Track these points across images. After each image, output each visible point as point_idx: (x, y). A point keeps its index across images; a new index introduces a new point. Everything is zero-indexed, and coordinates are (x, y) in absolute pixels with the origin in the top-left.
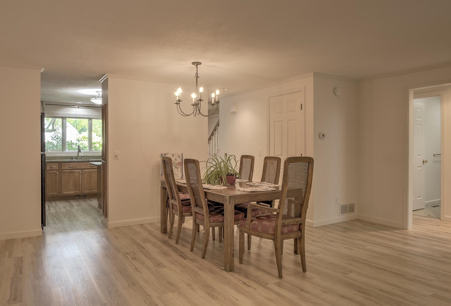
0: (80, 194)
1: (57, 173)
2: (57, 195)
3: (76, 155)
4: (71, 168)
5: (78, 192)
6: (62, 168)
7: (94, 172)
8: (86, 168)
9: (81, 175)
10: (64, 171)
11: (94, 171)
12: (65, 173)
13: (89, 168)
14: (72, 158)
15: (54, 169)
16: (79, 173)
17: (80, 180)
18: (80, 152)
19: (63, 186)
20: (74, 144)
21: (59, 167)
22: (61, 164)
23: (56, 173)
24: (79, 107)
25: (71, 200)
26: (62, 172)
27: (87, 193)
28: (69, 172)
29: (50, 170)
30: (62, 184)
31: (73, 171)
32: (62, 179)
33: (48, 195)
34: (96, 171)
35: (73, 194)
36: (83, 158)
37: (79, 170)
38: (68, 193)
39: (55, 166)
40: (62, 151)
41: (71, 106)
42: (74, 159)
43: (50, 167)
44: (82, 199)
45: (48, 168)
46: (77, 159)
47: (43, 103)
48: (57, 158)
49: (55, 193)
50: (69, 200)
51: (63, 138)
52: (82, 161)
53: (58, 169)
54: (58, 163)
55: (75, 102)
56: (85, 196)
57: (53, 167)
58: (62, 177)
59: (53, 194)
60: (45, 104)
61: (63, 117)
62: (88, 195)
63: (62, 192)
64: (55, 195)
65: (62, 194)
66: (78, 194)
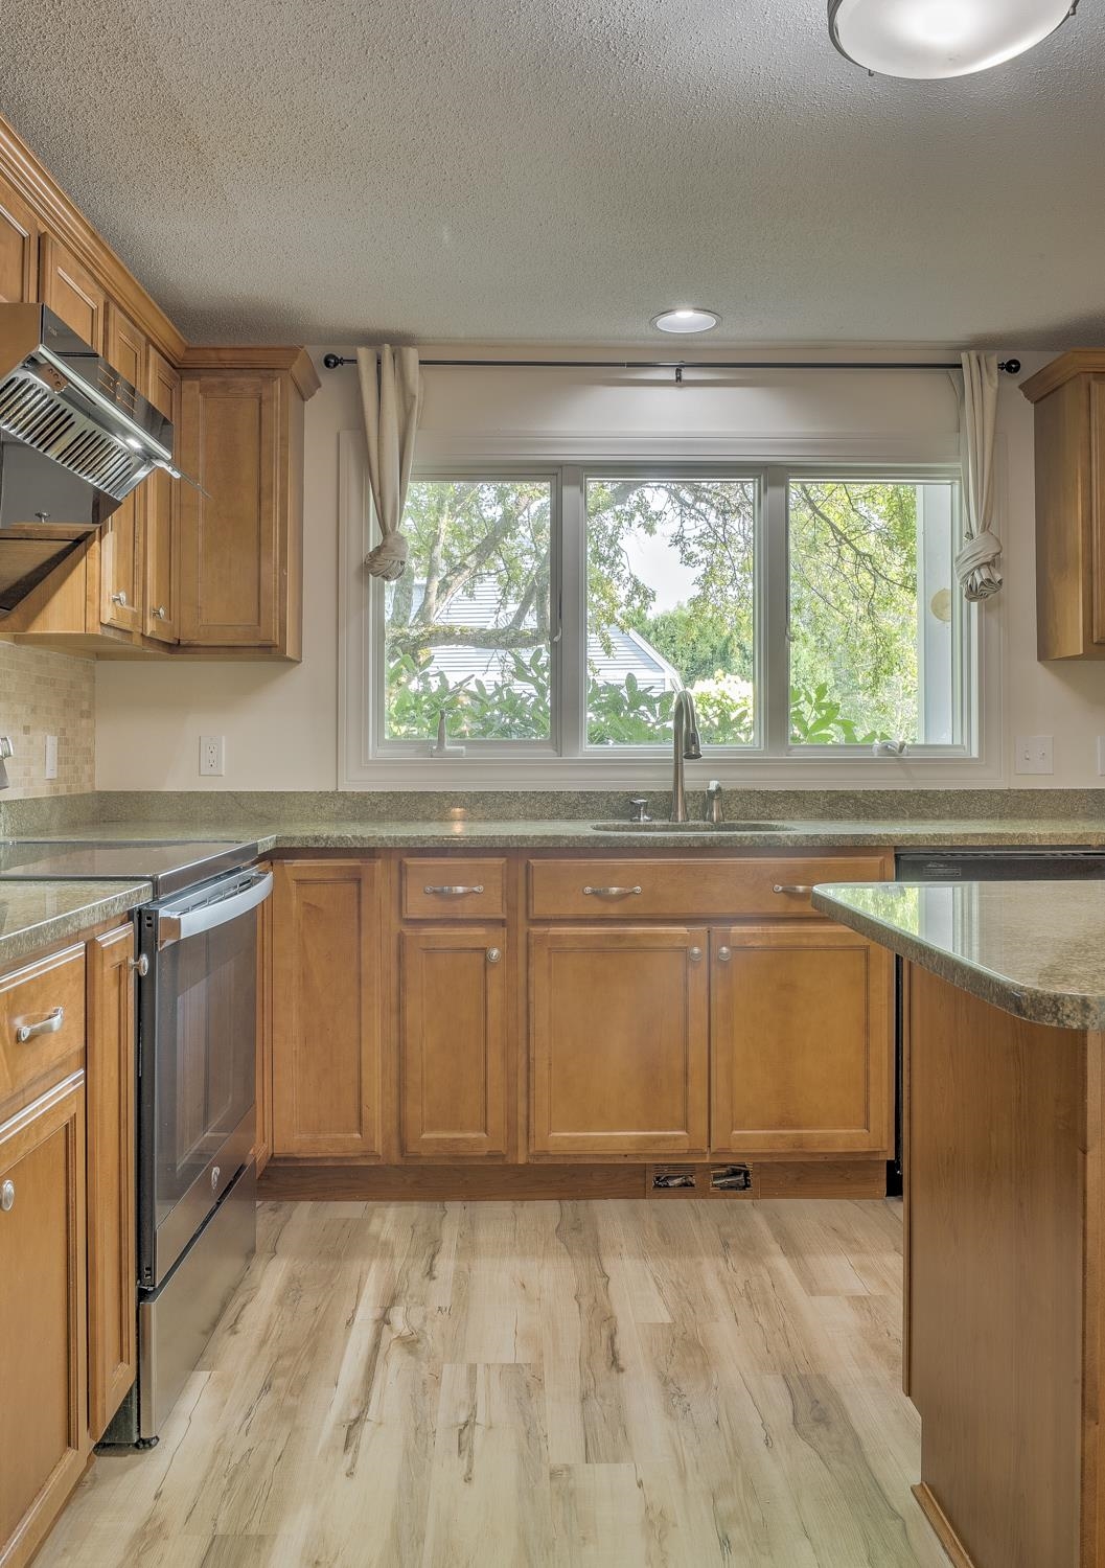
0: (691, 1153)
1: (495, 952)
2: (492, 1156)
3: (661, 782)
4: (614, 910)
5: (673, 1140)
6: (540, 908)
7: (817, 948)
8: (748, 908)
9: (698, 979)
10: (554, 930)
11: (822, 942)
12: (559, 948)
13: (777, 907)
14: (627, 806)
15: (467, 909)
16: (685, 952)
17: (698, 1029)
18: (689, 757)
19: (541, 1069)
20: (650, 702)
21: (511, 908)
22: (528, 865)
23: (485, 952)
24: (687, 375)
25: (611, 1202)
26: (532, 941)
27: (754, 1154)
28: (599, 948)
29: (434, 917)
30: (531, 1055)
31: (635, 937)
32: (532, 1009)
33: (412, 1148)
34: (838, 944)
35: (635, 1152)
36: (718, 812)
37: (682, 930)
38: (584, 1139)
39: (476, 889)
40: (548, 753)
41: (622, 365)
42: (639, 821)
43: (435, 892)
44: (710, 1201)
45: (419, 904)
46: (666, 822)
47: (404, 349)
48: (515, 807)
49: (473, 1139)
50: (599, 1206)
51: (556, 639)
52: (711, 839)
53: (505, 917)
54: (504, 859)
55: (652, 322)
56: (738, 1178)
57: (460, 889)
58: (531, 989)
59: (455, 1139)
60: (421, 362)
61: (560, 465)
62: (761, 1164)
63: (531, 1133)
64: (475, 1149)
65: (531, 1150)
66: (671, 1152)
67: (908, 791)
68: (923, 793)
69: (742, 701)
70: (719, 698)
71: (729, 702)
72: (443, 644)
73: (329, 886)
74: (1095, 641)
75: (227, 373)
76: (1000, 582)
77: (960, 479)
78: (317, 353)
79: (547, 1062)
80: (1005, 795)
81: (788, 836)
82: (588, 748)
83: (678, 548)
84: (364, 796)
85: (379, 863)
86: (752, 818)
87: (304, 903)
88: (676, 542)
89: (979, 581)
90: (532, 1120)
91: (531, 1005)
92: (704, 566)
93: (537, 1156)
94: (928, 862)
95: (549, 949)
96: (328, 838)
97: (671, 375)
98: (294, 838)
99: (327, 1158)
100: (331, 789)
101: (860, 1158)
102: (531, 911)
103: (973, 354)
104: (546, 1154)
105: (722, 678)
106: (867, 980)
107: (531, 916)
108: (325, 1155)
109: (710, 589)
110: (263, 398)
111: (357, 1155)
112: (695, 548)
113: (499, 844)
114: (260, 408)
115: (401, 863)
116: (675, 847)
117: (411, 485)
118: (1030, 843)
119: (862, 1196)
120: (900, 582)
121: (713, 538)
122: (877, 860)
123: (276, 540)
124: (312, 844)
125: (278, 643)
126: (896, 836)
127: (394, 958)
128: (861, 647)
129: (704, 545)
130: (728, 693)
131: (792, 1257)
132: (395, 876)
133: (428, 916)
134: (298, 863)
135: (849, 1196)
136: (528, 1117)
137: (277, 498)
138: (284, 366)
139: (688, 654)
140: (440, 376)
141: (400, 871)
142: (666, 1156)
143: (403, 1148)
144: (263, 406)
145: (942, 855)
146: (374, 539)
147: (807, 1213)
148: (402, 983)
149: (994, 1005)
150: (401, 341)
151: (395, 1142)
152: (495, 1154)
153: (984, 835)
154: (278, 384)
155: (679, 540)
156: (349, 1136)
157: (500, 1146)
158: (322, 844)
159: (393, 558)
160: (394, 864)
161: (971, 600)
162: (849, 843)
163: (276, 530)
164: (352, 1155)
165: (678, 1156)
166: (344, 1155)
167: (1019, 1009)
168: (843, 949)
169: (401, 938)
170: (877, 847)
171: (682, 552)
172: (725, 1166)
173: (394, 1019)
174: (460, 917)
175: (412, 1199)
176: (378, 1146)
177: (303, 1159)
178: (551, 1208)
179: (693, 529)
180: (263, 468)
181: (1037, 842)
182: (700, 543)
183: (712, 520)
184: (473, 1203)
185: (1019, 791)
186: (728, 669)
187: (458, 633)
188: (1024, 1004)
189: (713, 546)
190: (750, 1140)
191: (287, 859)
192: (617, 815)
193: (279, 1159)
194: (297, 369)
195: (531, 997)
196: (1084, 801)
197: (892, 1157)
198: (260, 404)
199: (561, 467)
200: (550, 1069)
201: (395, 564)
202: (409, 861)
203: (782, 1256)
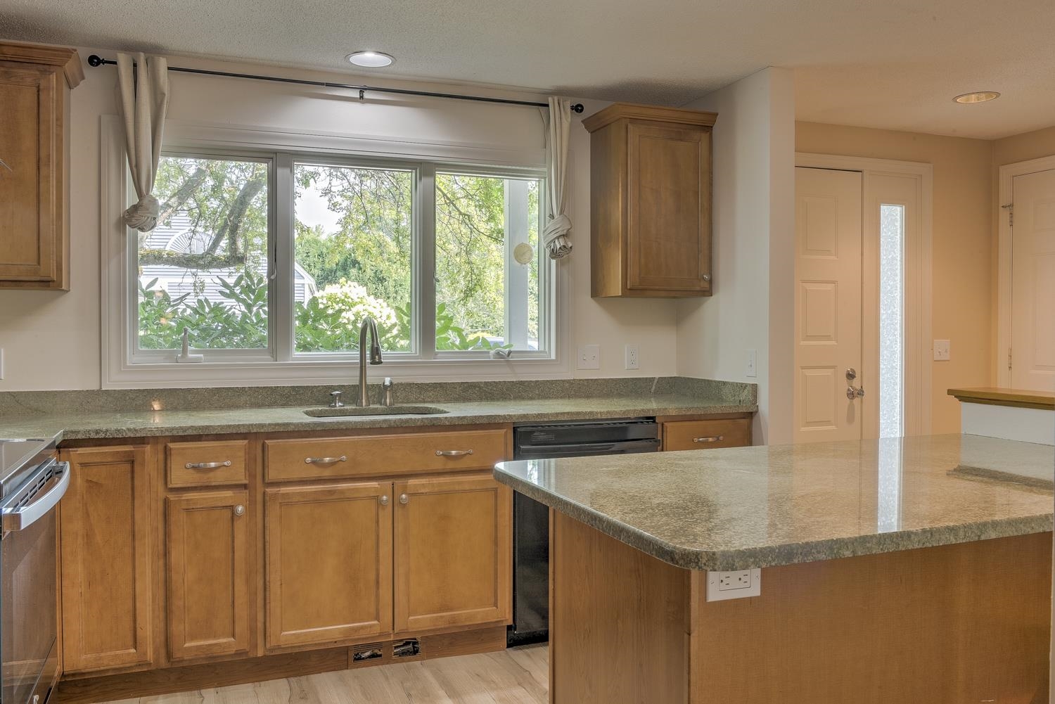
0: (381, 635)
1: (240, 508)
2: (238, 653)
4: (327, 473)
5: (370, 627)
6: (272, 475)
7: (464, 491)
8: (419, 468)
9: (385, 517)
10: (284, 490)
11: (467, 487)
12: (287, 502)
13: (438, 465)
15: (218, 478)
16: (377, 499)
17: (385, 550)
19: (275, 588)
21: (252, 476)
22: (264, 445)
23: (232, 508)
24: (367, 95)
25: (324, 675)
26: (267, 498)
27: (423, 631)
28: (317, 500)
29: (193, 485)
30: (268, 579)
31: (342, 492)
32: (267, 547)
33: (177, 655)
34: (478, 488)
35: (342, 639)
36: (390, 399)
37: (374, 484)
38: (306, 634)
39: (226, 463)
40: (266, 359)
41: (322, 84)
42: (336, 406)
43: (193, 467)
44: (392, 665)
45: (179, 476)
46: (354, 407)
47: (156, 58)
48: (243, 399)
49: (224, 643)
50: (317, 679)
51: (273, 277)
52: (395, 421)
53: (247, 482)
54: (246, 441)
55: (347, 57)
56: (411, 648)
57: (213, 464)
58: (267, 532)
59: (210, 645)
60: (169, 68)
61: (276, 152)
62: (427, 637)
63: (268, 634)
64: (226, 650)
65: (268, 646)
66: (368, 636)
67: (513, 382)
68: (522, 383)
69: (359, 300)
70: (343, 298)
71: (350, 300)
72: (153, 263)
73: (108, 466)
74: (628, 287)
75: (8, 64)
76: (571, 248)
77: (545, 178)
78: (84, 53)
79: (279, 583)
80: (571, 383)
81: (446, 418)
82: (297, 354)
83: (327, 198)
84: (124, 393)
85: (148, 448)
86: (412, 402)
87: (87, 480)
88: (326, 194)
89: (558, 247)
90: (268, 624)
91: (267, 544)
92: (345, 211)
93: (271, 650)
94: (534, 432)
95: (281, 503)
96: (107, 431)
97: (356, 94)
98: (79, 432)
99: (107, 670)
100: (95, 387)
101: (492, 626)
102: (266, 475)
103: (556, 98)
104: (279, 647)
105: (345, 283)
106: (496, 510)
107: (267, 481)
108: (105, 668)
109: (349, 227)
110: (41, 87)
111: (133, 664)
112: (339, 199)
113: (243, 430)
114: (38, 95)
115: (166, 447)
116: (370, 428)
117: (161, 160)
118: (595, 417)
119: (492, 650)
120: (488, 234)
121: (351, 192)
122: (503, 431)
123: (53, 198)
124: (93, 436)
125: (55, 279)
126: (515, 415)
127: (161, 518)
128: (457, 273)
129: (345, 196)
130: (349, 294)
131: (454, 698)
132: (161, 456)
133: (189, 485)
134: (81, 450)
135: (484, 651)
136: (265, 623)
137: (53, 167)
138: (58, 63)
139: (319, 266)
140: (183, 80)
141: (166, 453)
142: (363, 639)
143: (169, 655)
144: (41, 93)
145: (542, 426)
146: (131, 199)
147: (458, 666)
148: (167, 534)
149: (654, 556)
150: (153, 51)
151: (163, 652)
152: (239, 652)
153: (568, 413)
154: (53, 77)
155: (327, 192)
156: (127, 651)
157: (245, 646)
158: (102, 436)
159: (149, 215)
160: (161, 447)
161: (553, 258)
162: (485, 421)
163: (53, 191)
164: (128, 665)
165: (373, 638)
166: (121, 666)
167: (672, 560)
168: (482, 490)
169: (166, 502)
170: (502, 423)
171: (330, 201)
172: (402, 640)
173: (161, 562)
174: (213, 484)
175: (175, 692)
176: (150, 656)
177: (89, 673)
178: (282, 683)
179: (337, 185)
180: (41, 142)
181: (599, 417)
182: (342, 196)
183: (352, 180)
184: (223, 688)
185: (580, 380)
186: (348, 278)
187: (166, 256)
188: (677, 557)
189: (351, 198)
190: (419, 622)
191: (72, 447)
192: (318, 403)
193: (68, 675)
194: (70, 66)
195: (267, 538)
196: (618, 386)
197: (510, 622)
198: (38, 91)
199: (276, 153)
200: (281, 588)
201: (149, 220)
202: (171, 445)
203: (448, 698)
